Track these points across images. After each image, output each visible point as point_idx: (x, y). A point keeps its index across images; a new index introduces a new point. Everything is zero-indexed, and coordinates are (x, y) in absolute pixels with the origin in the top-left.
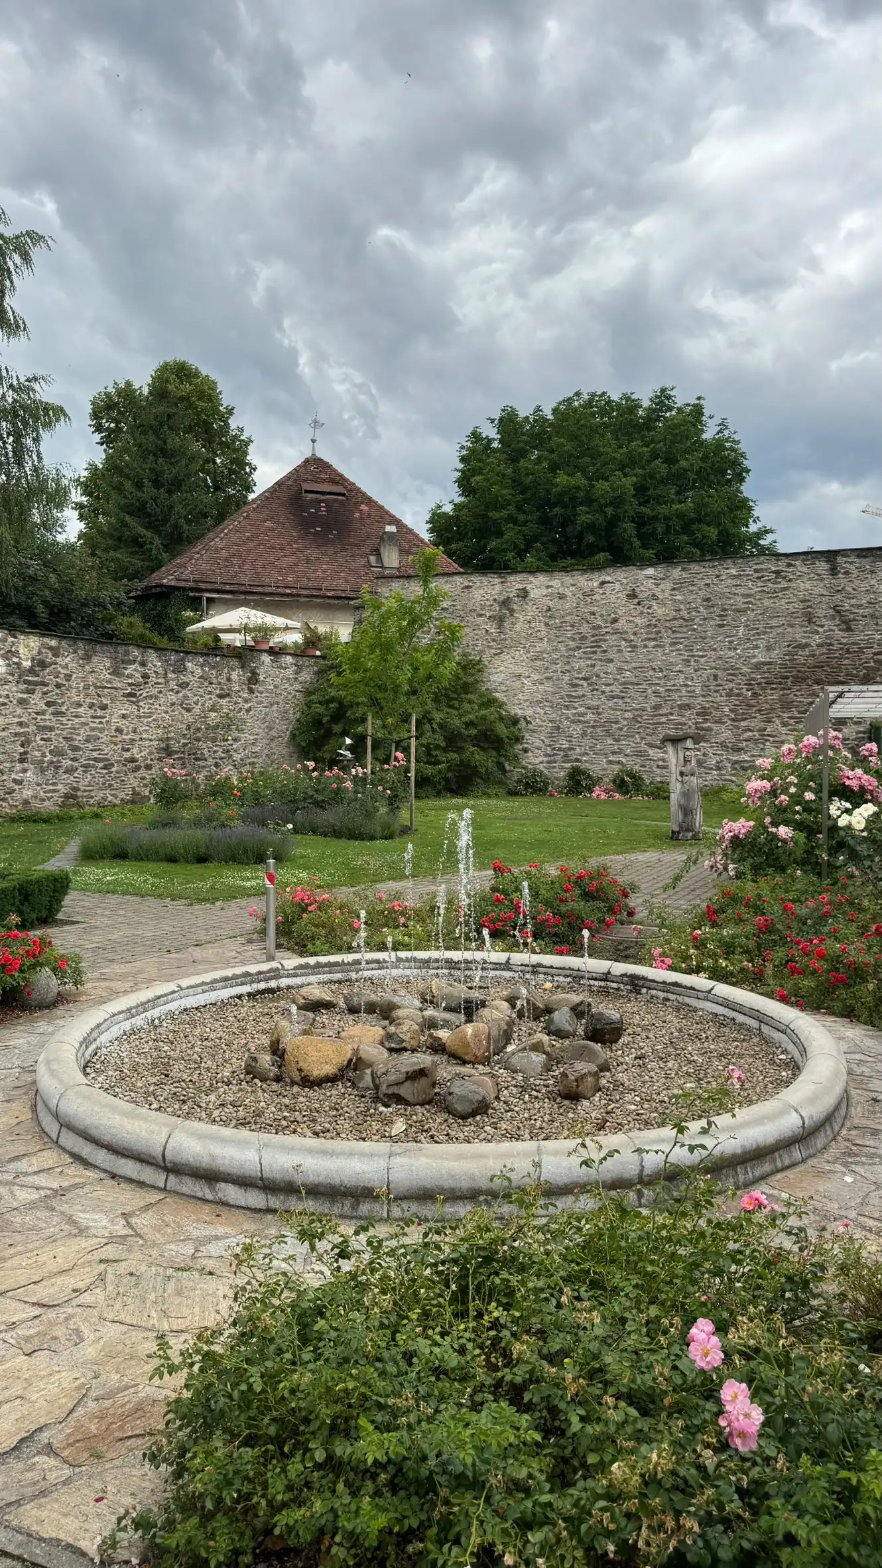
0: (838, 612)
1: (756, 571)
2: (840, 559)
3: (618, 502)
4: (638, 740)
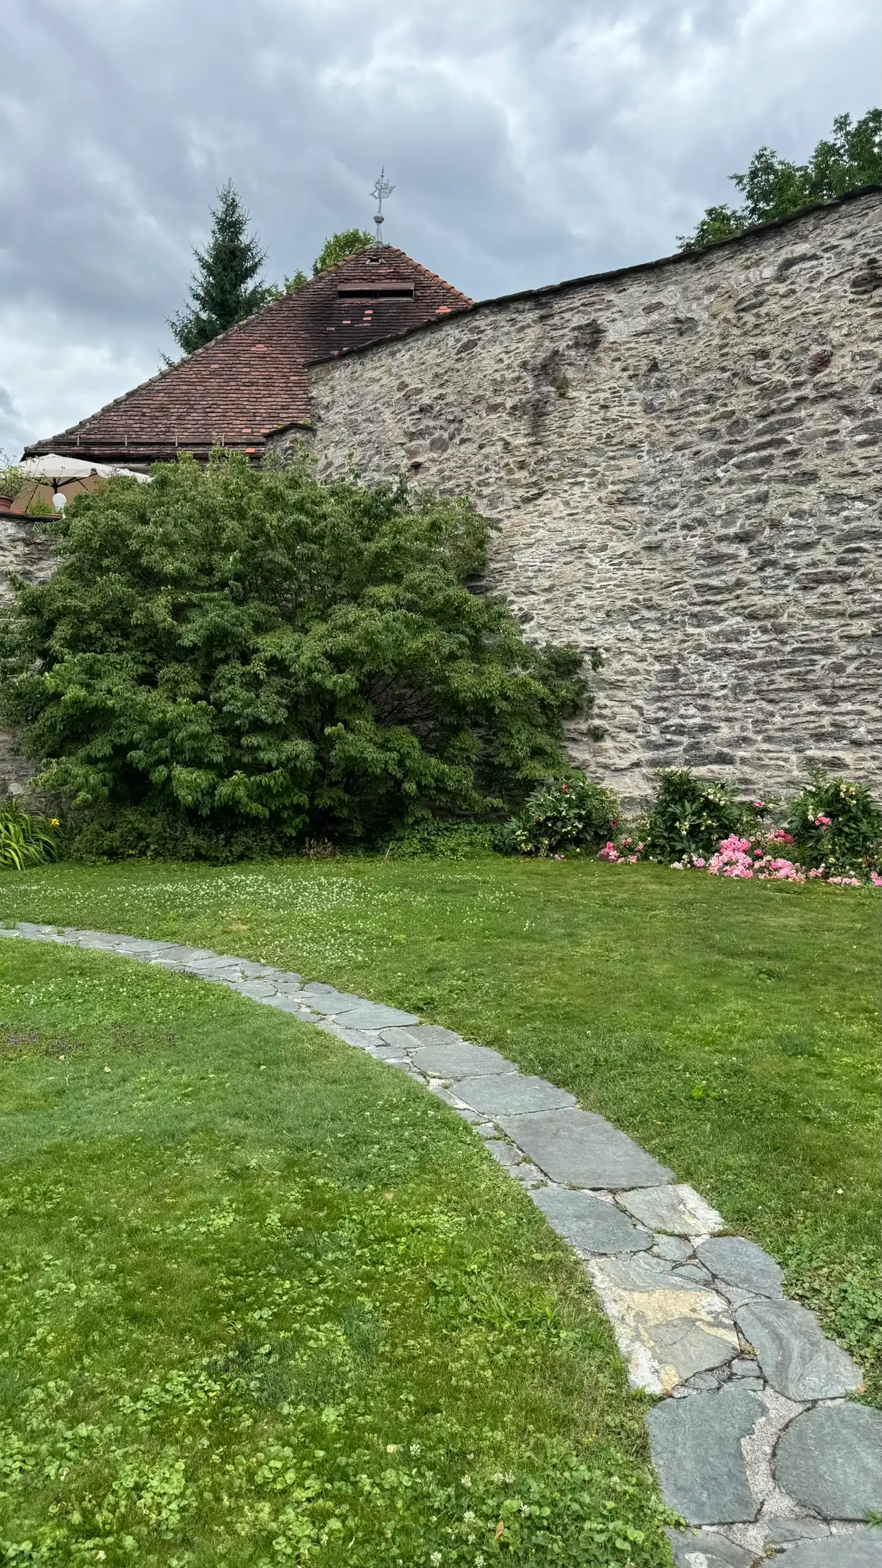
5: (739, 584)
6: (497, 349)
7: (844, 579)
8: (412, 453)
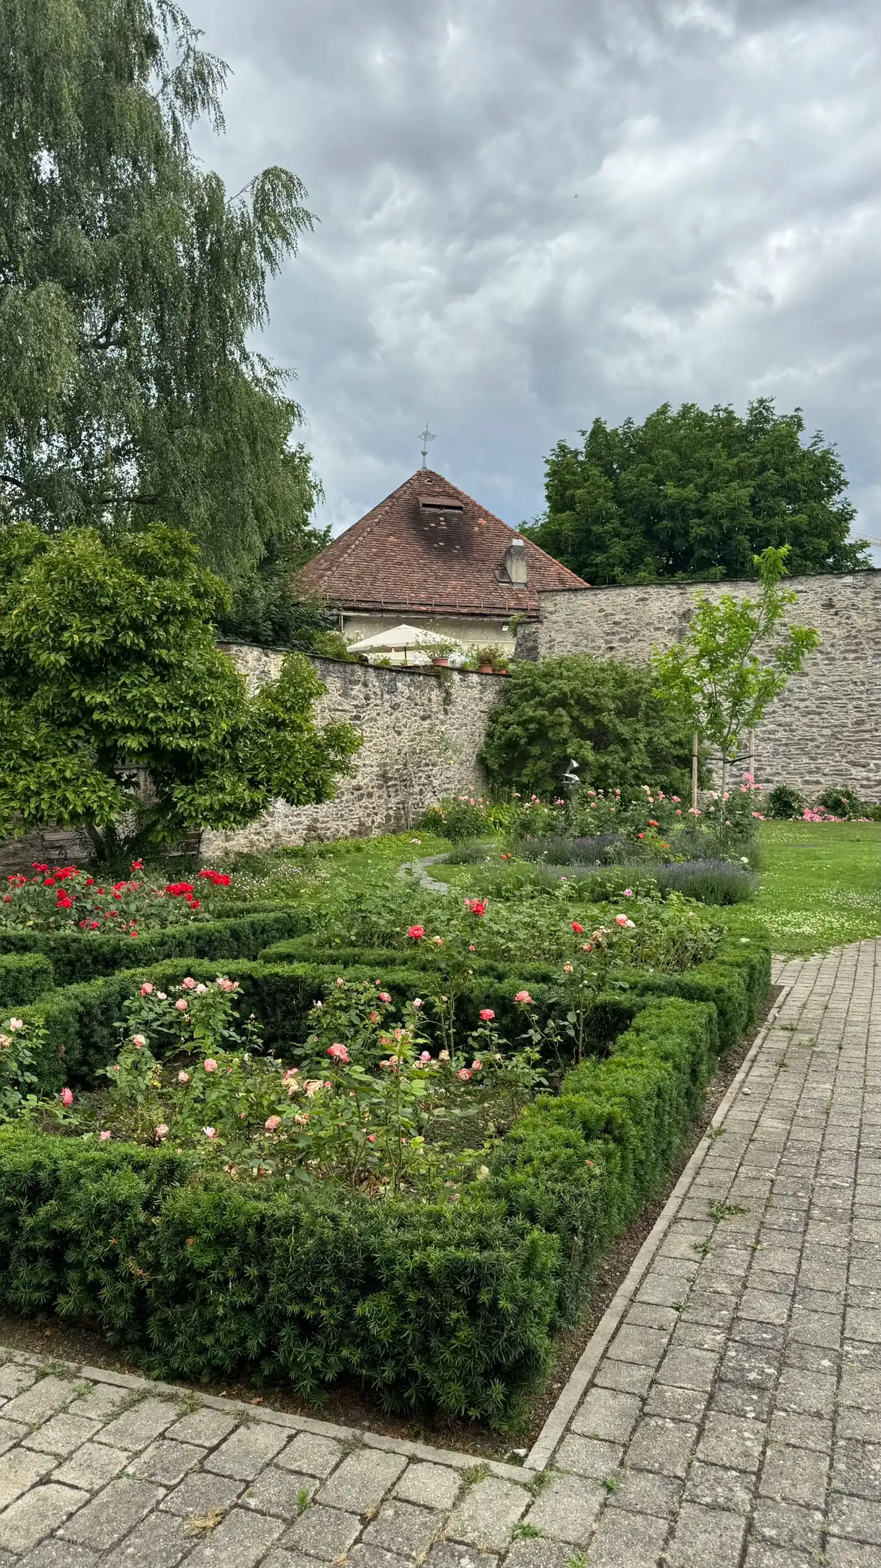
3: (733, 514)
5: (774, 712)
6: (659, 604)
7: (820, 714)
8: (607, 642)
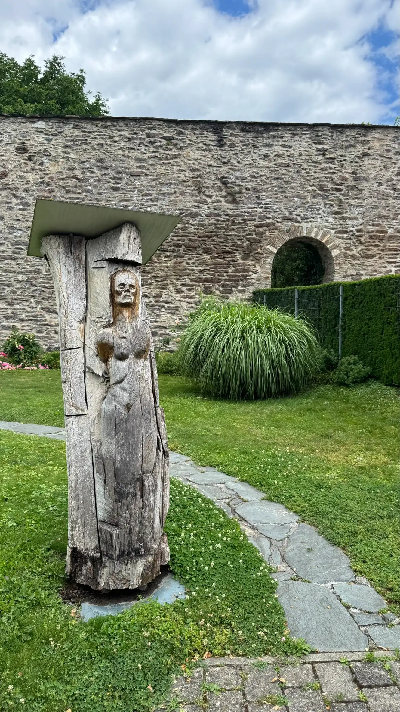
0: (225, 184)
1: (148, 136)
2: (226, 132)
4: (34, 305)
7: (15, 259)
